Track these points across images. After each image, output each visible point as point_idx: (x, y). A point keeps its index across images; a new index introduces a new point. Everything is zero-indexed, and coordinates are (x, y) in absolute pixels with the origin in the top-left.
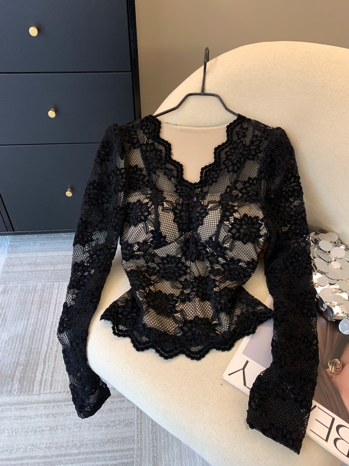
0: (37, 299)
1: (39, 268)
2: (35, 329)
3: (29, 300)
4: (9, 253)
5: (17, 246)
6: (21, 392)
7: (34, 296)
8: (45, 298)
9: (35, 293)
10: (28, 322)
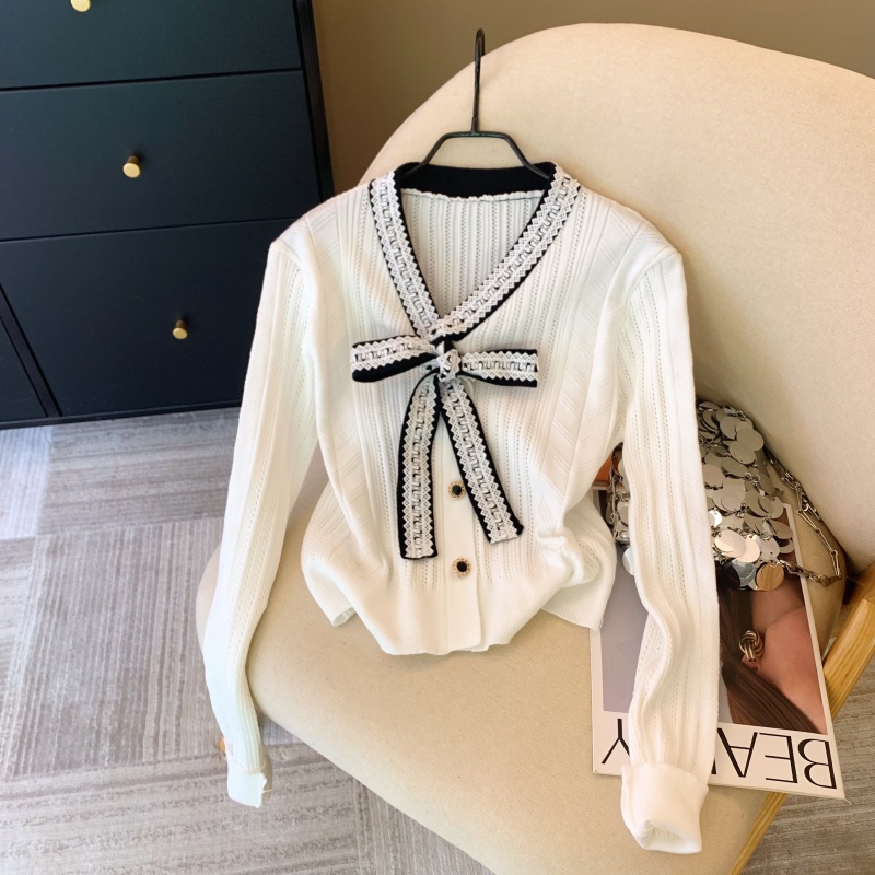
0: (127, 562)
1: (124, 493)
2: (132, 627)
3: (112, 566)
4: (54, 461)
5: (70, 445)
6: (116, 761)
7: (120, 556)
8: (146, 558)
9: (121, 549)
10: (113, 615)
